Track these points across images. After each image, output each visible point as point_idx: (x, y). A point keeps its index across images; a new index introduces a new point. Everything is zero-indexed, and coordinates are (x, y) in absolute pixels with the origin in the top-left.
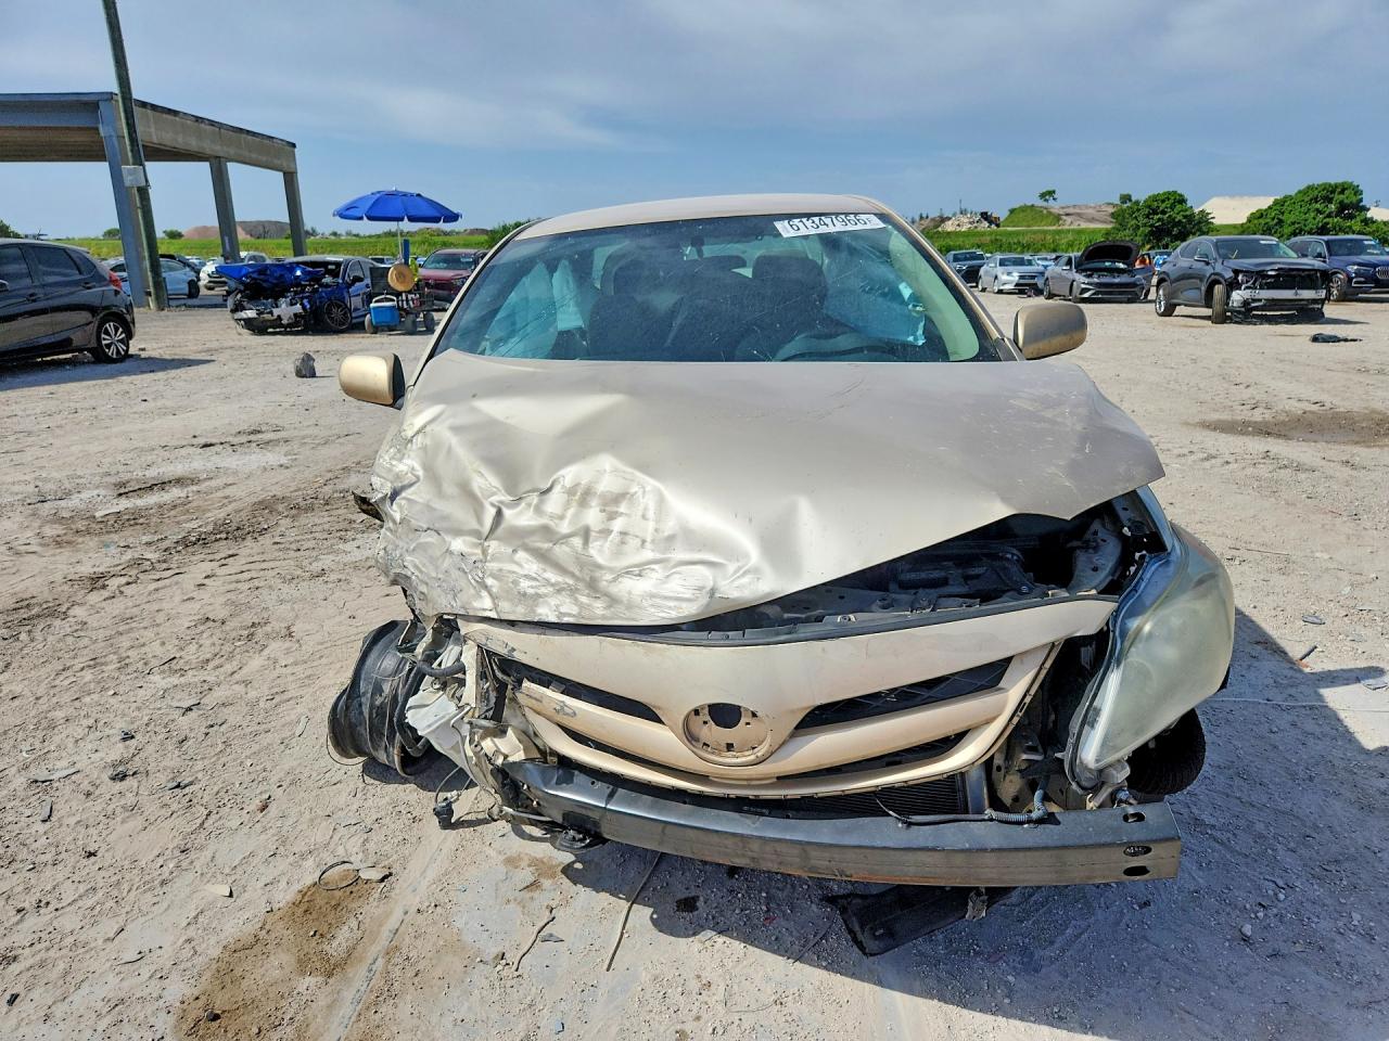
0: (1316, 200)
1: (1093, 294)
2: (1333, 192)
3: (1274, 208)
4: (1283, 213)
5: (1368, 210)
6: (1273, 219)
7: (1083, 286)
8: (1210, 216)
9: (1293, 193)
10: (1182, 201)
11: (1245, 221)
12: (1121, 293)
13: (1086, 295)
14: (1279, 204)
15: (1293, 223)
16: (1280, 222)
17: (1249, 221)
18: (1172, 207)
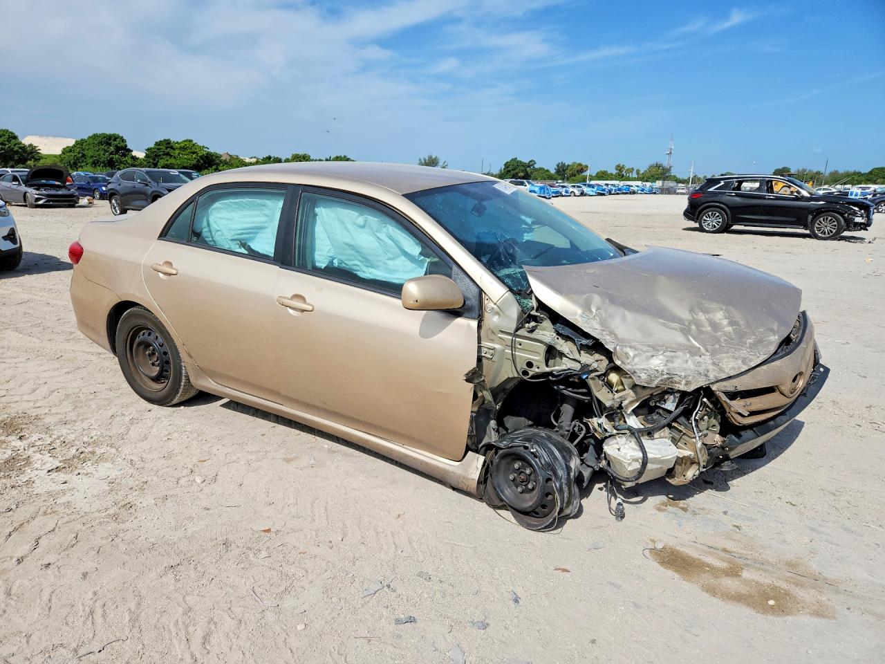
0: (101, 143)
1: (46, 202)
2: (110, 139)
3: (78, 146)
4: (84, 150)
5: (132, 151)
6: (79, 153)
7: (36, 196)
8: (38, 148)
9: (86, 137)
10: (15, 137)
11: (61, 153)
12: (65, 201)
13: (41, 202)
14: (80, 143)
15: (92, 157)
16: (84, 155)
17: (63, 153)
18: (9, 141)
